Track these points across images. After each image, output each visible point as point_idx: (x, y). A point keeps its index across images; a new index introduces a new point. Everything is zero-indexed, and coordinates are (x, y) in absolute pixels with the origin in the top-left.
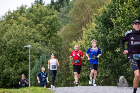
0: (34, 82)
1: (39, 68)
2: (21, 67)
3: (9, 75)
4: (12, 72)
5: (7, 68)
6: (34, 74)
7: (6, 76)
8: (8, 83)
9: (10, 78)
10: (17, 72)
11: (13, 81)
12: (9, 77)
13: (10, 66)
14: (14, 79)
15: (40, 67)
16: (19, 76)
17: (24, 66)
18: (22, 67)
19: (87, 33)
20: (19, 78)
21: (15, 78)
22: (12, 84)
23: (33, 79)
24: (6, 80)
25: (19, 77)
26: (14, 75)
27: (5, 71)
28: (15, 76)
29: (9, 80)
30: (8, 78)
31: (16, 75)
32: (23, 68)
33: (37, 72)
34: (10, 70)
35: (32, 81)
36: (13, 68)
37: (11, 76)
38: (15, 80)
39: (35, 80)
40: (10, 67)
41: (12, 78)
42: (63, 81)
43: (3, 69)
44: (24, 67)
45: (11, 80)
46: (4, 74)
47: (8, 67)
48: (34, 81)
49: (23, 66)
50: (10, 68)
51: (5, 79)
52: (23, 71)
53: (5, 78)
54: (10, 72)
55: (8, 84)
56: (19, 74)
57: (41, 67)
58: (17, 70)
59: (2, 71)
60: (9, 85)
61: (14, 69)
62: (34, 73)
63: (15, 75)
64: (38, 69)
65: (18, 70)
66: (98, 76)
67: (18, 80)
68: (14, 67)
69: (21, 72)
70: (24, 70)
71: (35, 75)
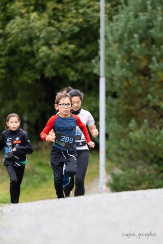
0: (120, 74)
1: (140, 14)
2: (77, 9)
3: (31, 40)
4: (40, 31)
5: (22, 15)
6: (121, 41)
7: (16, 46)
8: (27, 72)
9: (32, 54)
10: (59, 29)
11: (44, 65)
12: (29, 49)
13: (32, 8)
14: (47, 56)
15: (145, 9)
16: (66, 44)
17: (89, 7)
18: (81, 11)
20: (68, 53)
21: (53, 55)
23: (118, 62)
24: (18, 61)
25: (66, 48)
26: (47, 44)
27: (13, 27)
28: (53, 47)
29: (31, 61)
30: (27, 53)
31: (56, 40)
32: (84, 14)
33: (134, 31)
34: (33, 24)
35: (114, 65)
36: (46, 15)
37: (35, 48)
38: (54, 63)
39: (128, 64)
40: (34, 11)
41: (41, 55)
43: (8, 19)
44: (89, 11)
45: (36, 62)
46: (10, 39)
47: (23, 11)
48: (122, 66)
49: (83, 6)
50: (34, 15)
51: (17, 57)
52: (85, 26)
53: (13, 52)
55: (25, 78)
56: (68, 35)
57: (150, 8)
58: (59, 21)
59: (3, 28)
60: (30, 82)
61: (50, 17)
62: (122, 35)
63: (51, 42)
64: (136, 16)
65: (65, 24)
67: (66, 61)
68: (50, 11)
69: (77, 29)
70: (88, 22)
71: (126, 43)
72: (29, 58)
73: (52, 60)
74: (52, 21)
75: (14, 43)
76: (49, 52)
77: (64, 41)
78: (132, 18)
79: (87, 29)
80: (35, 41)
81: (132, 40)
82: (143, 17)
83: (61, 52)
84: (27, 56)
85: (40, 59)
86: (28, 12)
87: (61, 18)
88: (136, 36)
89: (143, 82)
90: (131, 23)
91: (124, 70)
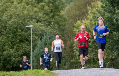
0: (36, 65)
1: (41, 50)
2: (22, 48)
4: (13, 54)
5: (7, 50)
7: (6, 58)
8: (8, 65)
10: (17, 54)
11: (13, 63)
12: (9, 59)
13: (10, 47)
14: (15, 61)
15: (42, 48)
16: (20, 57)
17: (26, 48)
18: (24, 49)
19: (92, 13)
20: (20, 60)
21: (16, 60)
22: (13, 66)
23: (35, 61)
25: (20, 59)
26: (14, 57)
27: (5, 53)
28: (16, 58)
29: (10, 62)
31: (17, 56)
32: (24, 50)
33: (40, 54)
34: (11, 52)
35: (34, 63)
37: (11, 58)
39: (37, 62)
40: (11, 48)
41: (13, 60)
42: (67, 64)
43: (4, 51)
44: (26, 49)
45: (11, 62)
46: (4, 56)
47: (8, 48)
49: (24, 47)
50: (11, 50)
51: (6, 61)
52: (25, 53)
54: (10, 53)
55: (8, 67)
56: (20, 55)
57: (43, 48)
58: (17, 51)
59: (2, 53)
60: (9, 68)
61: (15, 50)
62: (36, 55)
63: (15, 57)
64: (40, 50)
65: (19, 52)
66: (105, 58)
67: (20, 62)
68: (15, 49)
69: (22, 53)
70: (25, 52)
71: (37, 57)
72: (9, 62)
74: (16, 51)
75: (5, 57)
76: (15, 60)
77: (19, 57)
78: (39, 51)
79: (25, 54)
80: (11, 57)
81: (39, 56)
82: (42, 50)
83: (18, 60)
84: (9, 61)
85: (12, 61)
86: (9, 49)
87: (18, 51)
88: (40, 55)
89: (41, 67)
90: (39, 52)
91: (37, 64)
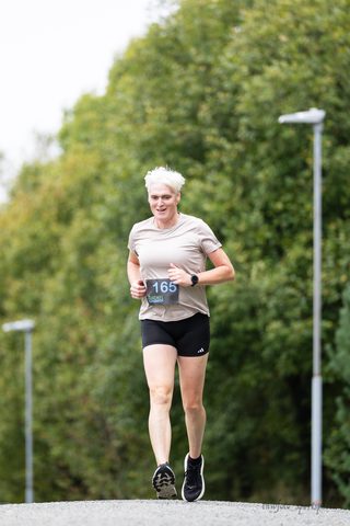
3: (253, 312)
7: (229, 321)
9: (256, 335)
12: (251, 326)
14: (283, 339)
26: (281, 316)
29: (255, 347)
30: (246, 332)
31: (297, 312)
34: (256, 284)
37: (260, 324)
41: (271, 336)
45: (263, 349)
46: (219, 308)
51: (230, 340)
63: (288, 314)
73: (290, 347)
75: (223, 316)
76: (285, 331)
80: (260, 312)
84: (249, 337)
85: (270, 343)
